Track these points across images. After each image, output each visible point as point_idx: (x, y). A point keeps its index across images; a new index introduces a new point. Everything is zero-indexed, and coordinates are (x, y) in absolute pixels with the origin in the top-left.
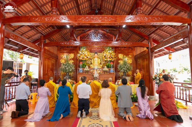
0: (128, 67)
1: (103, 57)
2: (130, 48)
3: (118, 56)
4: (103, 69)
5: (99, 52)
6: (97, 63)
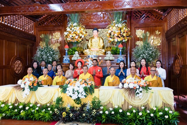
0: (152, 52)
1: (108, 35)
2: (157, 19)
3: (135, 33)
4: (106, 56)
5: (101, 28)
6: (97, 46)
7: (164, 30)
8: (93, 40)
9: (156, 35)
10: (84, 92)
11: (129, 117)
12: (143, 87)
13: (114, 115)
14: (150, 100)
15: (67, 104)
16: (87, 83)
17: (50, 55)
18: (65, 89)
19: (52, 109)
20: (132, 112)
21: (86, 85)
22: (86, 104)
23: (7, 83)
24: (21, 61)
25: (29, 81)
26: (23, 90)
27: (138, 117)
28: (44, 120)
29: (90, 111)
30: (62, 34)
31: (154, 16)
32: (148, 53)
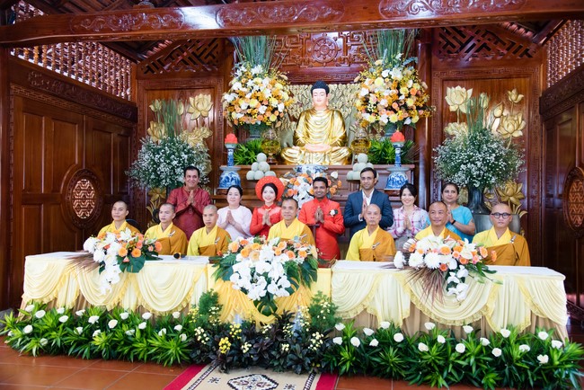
0: (497, 158)
1: (359, 103)
2: (514, 53)
3: (443, 99)
4: (352, 169)
5: (337, 82)
6: (325, 137)
7: (534, 89)
8: (313, 119)
9: (509, 105)
10: (286, 277)
11: (424, 357)
12: (469, 266)
13: (377, 350)
14: (492, 306)
15: (232, 313)
16: (295, 251)
17: (179, 162)
18: (226, 268)
19: (187, 329)
20: (432, 342)
21: (291, 256)
22: (291, 316)
23: (52, 247)
24: (93, 181)
25: (119, 242)
26: (99, 267)
27: (452, 359)
28: (162, 362)
29: (303, 337)
30: (216, 100)
31: (504, 44)
32: (483, 161)
